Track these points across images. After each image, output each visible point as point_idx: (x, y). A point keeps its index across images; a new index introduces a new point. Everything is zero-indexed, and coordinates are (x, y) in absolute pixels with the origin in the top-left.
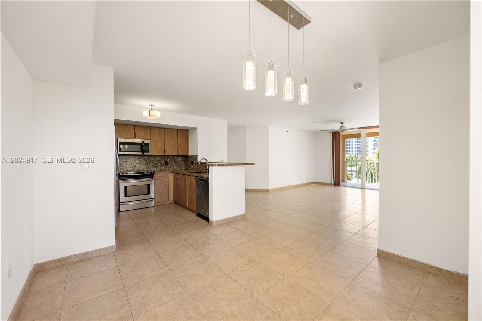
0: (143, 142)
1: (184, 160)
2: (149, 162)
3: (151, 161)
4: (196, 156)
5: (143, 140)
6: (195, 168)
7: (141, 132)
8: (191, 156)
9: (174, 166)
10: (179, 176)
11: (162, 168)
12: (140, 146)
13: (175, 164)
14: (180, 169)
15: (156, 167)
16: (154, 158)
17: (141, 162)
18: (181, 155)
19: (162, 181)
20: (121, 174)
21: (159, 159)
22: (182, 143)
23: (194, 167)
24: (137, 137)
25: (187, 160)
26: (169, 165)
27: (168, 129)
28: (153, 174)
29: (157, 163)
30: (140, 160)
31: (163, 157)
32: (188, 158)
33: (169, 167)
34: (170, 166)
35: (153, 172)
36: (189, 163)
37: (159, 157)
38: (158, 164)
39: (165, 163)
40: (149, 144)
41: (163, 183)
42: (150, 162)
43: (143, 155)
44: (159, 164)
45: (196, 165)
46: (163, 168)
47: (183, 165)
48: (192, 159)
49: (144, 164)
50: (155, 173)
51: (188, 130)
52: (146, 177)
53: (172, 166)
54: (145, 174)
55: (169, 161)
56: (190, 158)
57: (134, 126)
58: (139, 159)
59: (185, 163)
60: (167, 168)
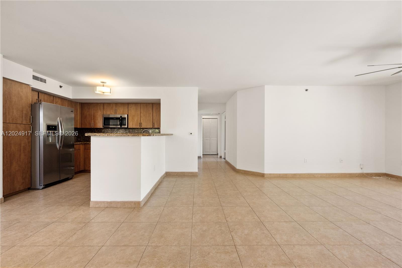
0: (121, 117)
7: (121, 108)
12: (119, 120)
18: (156, 127)
24: (117, 113)
27: (144, 104)
40: (126, 118)
57: (116, 103)
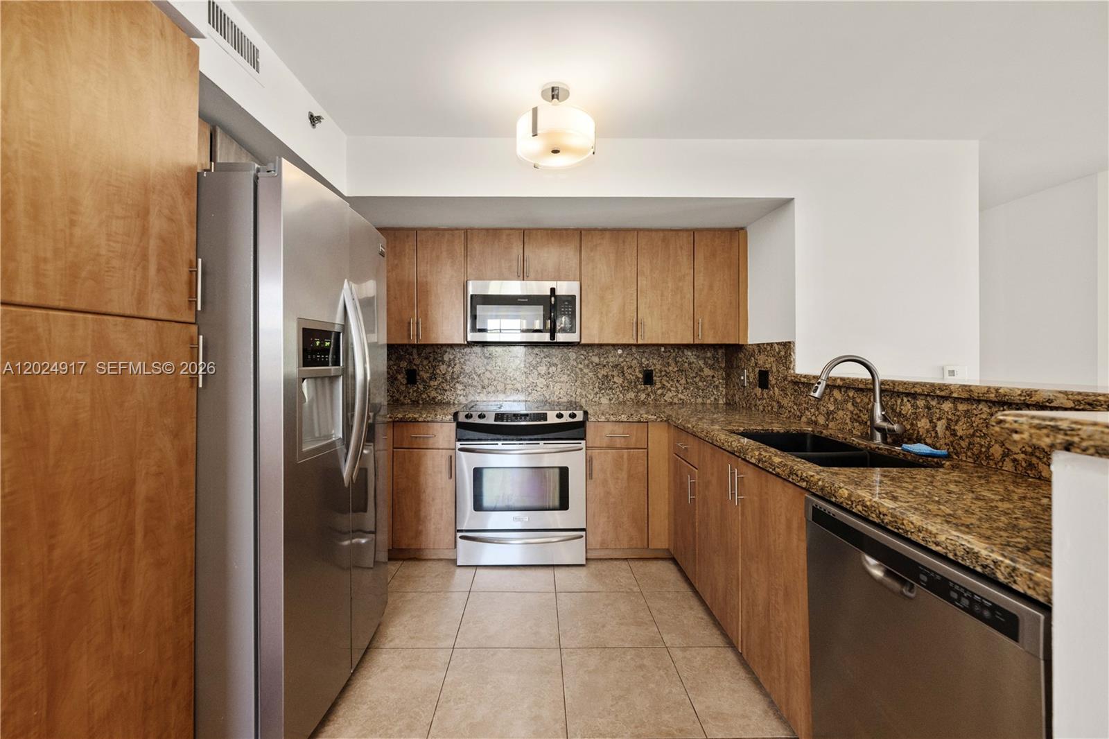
0: (553, 291)
1: (723, 365)
2: (581, 370)
3: (588, 366)
4: (787, 346)
5: (552, 284)
6: (780, 406)
7: (549, 255)
8: (758, 345)
9: (680, 389)
10: (692, 444)
11: (631, 395)
12: (542, 307)
13: (683, 381)
14: (703, 404)
15: (609, 392)
16: (599, 355)
17: (554, 368)
18: (710, 340)
19: (622, 457)
20: (462, 418)
21: (621, 360)
22: (711, 287)
23: (771, 398)
24: (532, 275)
25: (738, 367)
26: (658, 385)
27: (654, 233)
28: (582, 425)
29: (613, 376)
30: (551, 364)
31: (634, 350)
32: (741, 355)
33: (659, 392)
34: (663, 387)
35: (580, 417)
36: (748, 376)
37: (620, 352)
38: (615, 380)
39: (641, 376)
40: (573, 297)
41: (625, 466)
42: (586, 371)
43: (553, 344)
44: (619, 380)
45: (783, 390)
46: (636, 396)
47: (717, 387)
48: (761, 359)
49: (565, 378)
50: (592, 418)
51: (742, 229)
52: (551, 435)
53: (670, 390)
54: (549, 422)
55: (658, 367)
56: (753, 355)
57: (524, 230)
58: (548, 359)
59: (728, 377)
60: (648, 395)
